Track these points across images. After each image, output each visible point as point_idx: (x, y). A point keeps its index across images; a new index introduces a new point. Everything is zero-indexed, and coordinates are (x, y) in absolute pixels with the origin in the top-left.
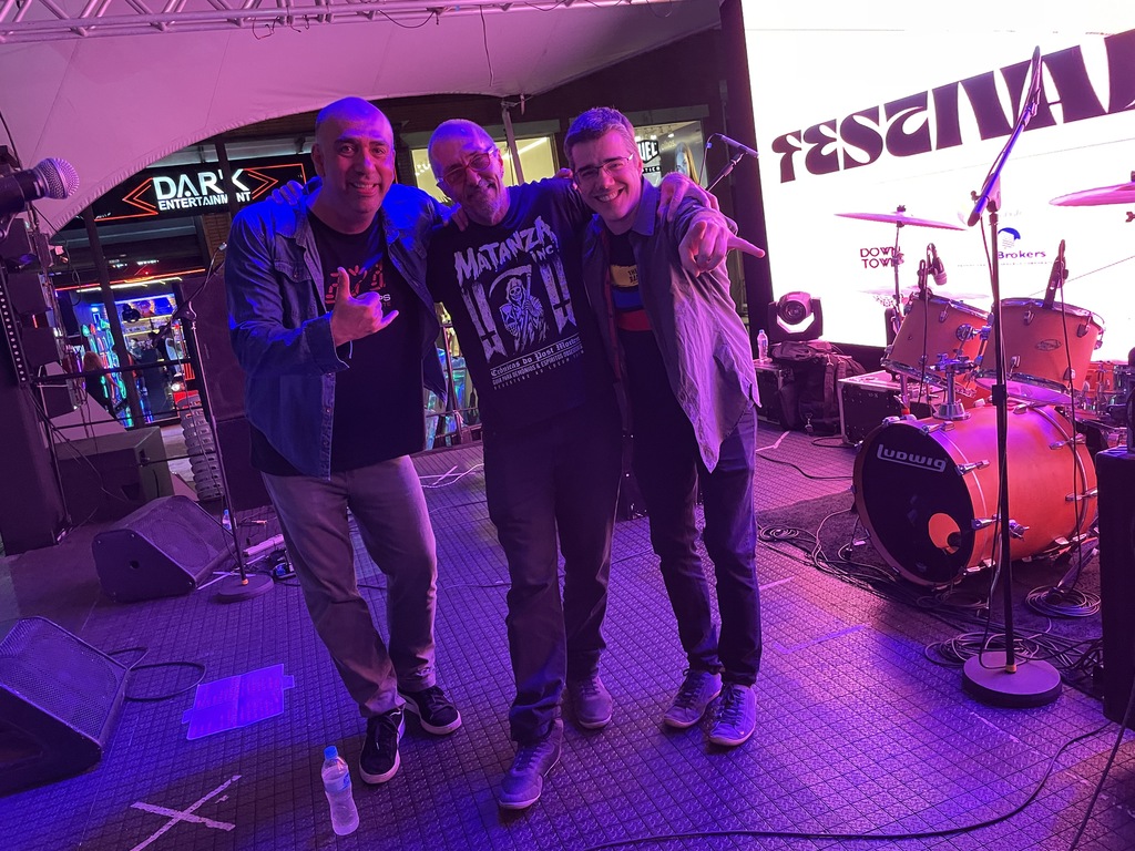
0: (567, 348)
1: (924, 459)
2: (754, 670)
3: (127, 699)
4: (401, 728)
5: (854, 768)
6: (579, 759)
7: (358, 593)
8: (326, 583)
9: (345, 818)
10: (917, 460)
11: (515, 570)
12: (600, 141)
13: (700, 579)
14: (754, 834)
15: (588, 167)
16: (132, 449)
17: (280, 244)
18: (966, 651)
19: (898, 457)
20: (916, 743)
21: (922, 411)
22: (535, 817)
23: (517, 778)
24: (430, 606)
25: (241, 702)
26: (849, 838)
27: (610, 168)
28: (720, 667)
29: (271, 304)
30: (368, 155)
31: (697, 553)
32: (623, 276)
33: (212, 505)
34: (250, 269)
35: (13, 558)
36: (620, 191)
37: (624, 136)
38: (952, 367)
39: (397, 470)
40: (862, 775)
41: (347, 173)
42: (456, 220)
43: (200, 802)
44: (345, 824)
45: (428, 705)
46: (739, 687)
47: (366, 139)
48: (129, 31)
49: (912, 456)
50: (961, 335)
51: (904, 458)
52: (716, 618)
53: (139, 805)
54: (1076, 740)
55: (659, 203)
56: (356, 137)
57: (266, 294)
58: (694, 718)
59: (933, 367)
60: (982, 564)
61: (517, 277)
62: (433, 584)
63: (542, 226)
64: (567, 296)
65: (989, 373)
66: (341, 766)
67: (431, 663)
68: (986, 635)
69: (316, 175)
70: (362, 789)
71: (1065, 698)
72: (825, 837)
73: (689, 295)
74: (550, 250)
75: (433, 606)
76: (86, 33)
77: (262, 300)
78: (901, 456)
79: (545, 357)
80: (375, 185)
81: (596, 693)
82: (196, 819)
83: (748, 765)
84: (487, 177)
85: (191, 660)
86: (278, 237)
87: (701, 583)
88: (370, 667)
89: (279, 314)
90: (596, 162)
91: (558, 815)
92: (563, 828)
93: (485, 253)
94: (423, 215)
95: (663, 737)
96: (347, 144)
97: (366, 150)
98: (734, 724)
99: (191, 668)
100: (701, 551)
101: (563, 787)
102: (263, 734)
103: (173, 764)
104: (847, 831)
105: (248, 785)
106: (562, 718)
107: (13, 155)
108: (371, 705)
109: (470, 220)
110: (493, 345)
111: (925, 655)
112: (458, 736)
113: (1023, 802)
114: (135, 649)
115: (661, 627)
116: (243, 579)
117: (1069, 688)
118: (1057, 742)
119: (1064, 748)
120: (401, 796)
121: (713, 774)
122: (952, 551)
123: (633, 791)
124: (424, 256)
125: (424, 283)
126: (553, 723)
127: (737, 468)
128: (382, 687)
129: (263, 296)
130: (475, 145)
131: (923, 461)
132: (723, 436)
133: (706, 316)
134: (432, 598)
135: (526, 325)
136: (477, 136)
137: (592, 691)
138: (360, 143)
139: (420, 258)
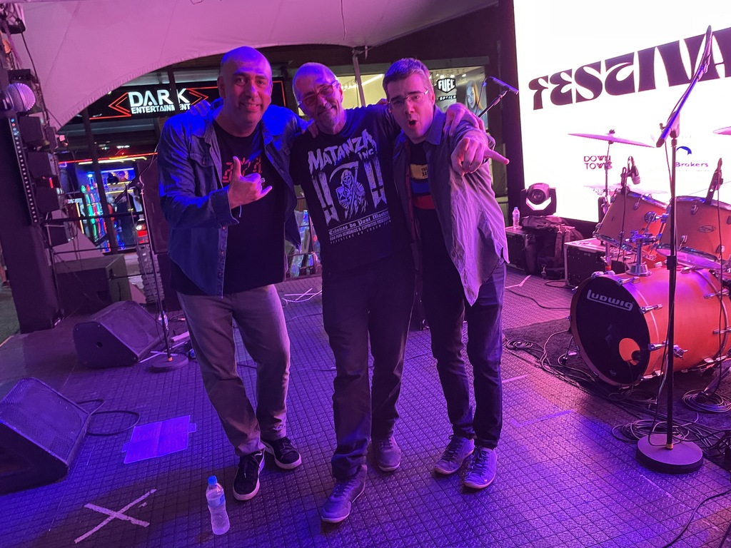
0: (379, 218)
1: (618, 301)
2: (496, 438)
3: (88, 434)
4: (261, 465)
5: (560, 509)
6: (377, 492)
7: (237, 374)
8: (215, 367)
9: (220, 523)
10: (613, 302)
12: (406, 80)
13: (463, 375)
15: (398, 97)
16: (104, 269)
17: (195, 141)
18: (640, 432)
19: (601, 299)
20: (603, 494)
21: (620, 268)
22: (345, 530)
23: (335, 502)
25: (161, 438)
27: (412, 98)
28: (473, 435)
29: (188, 181)
30: (254, 85)
31: (462, 359)
32: (418, 172)
33: (152, 306)
34: (175, 157)
35: (26, 335)
37: (422, 77)
38: (641, 240)
39: (266, 294)
40: (565, 514)
41: (240, 96)
43: (129, 506)
44: (221, 525)
45: (280, 449)
46: (486, 449)
47: (253, 74)
49: (610, 299)
50: (648, 219)
51: (605, 300)
53: (90, 506)
54: (711, 498)
55: (444, 123)
56: (247, 72)
57: (185, 174)
58: (454, 468)
59: (627, 240)
60: (654, 373)
61: (349, 169)
62: (287, 370)
63: (367, 136)
64: (381, 183)
65: (665, 246)
66: (219, 489)
67: (284, 422)
68: (654, 422)
69: (218, 97)
70: (232, 503)
71: (705, 468)
74: (371, 152)
75: (286, 385)
77: (182, 177)
78: (602, 299)
79: (364, 223)
80: (257, 105)
81: (391, 448)
82: (125, 517)
83: (488, 503)
84: (331, 101)
85: (131, 410)
86: (193, 137)
87: (464, 378)
88: (243, 423)
89: (192, 187)
90: (402, 94)
91: (360, 530)
93: (328, 153)
94: (289, 126)
95: (433, 480)
96: (240, 77)
97: (253, 82)
98: (480, 474)
99: (131, 415)
101: (365, 511)
102: (173, 462)
103: (114, 479)
105: (161, 496)
106: (366, 464)
108: (243, 448)
109: (319, 130)
110: (331, 214)
111: (612, 434)
112: (298, 472)
113: (672, 539)
114: (97, 400)
115: (437, 404)
116: (169, 357)
117: (708, 461)
118: (698, 498)
119: (702, 503)
120: (258, 510)
121: (465, 508)
122: (635, 363)
123: (411, 516)
124: (288, 153)
125: (288, 171)
126: (360, 467)
127: (490, 304)
128: (251, 436)
129: (184, 176)
130: (324, 80)
131: (618, 303)
132: (483, 281)
133: (473, 200)
134: (286, 380)
135: (353, 202)
136: (325, 75)
137: (388, 446)
138: (249, 76)
139: (285, 155)
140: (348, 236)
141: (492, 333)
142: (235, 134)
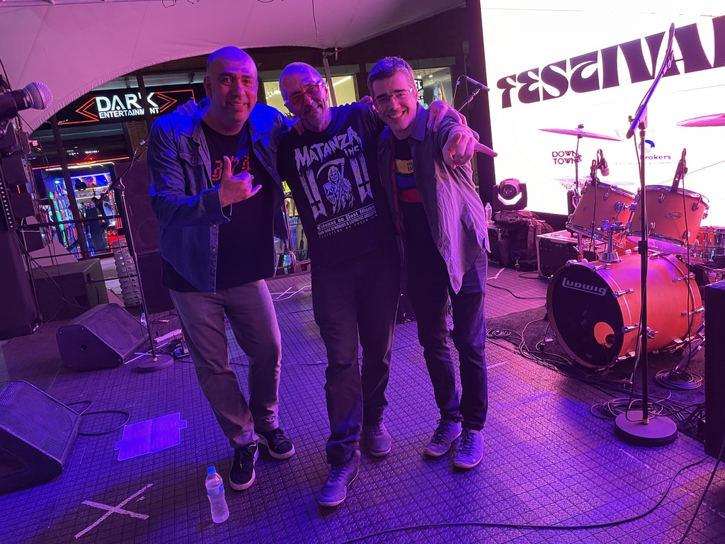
0: (366, 212)
1: (592, 287)
2: (482, 420)
3: (79, 434)
4: (256, 455)
5: (546, 484)
6: (370, 476)
7: (230, 368)
8: (209, 361)
9: (220, 511)
10: (588, 289)
11: (331, 354)
12: (391, 79)
14: (481, 525)
15: (383, 95)
16: (82, 273)
17: (183, 141)
18: (617, 410)
19: (576, 286)
21: (591, 256)
22: (342, 513)
23: (331, 487)
24: (276, 378)
25: (153, 436)
26: (542, 528)
27: (398, 96)
28: (461, 418)
29: (178, 180)
30: (241, 85)
31: (447, 345)
32: (403, 167)
33: (134, 309)
34: (164, 157)
35: (4, 342)
36: (404, 112)
37: (407, 76)
38: (612, 229)
39: (257, 288)
40: (551, 488)
41: (227, 96)
42: (296, 127)
43: (127, 501)
44: (220, 514)
45: (273, 440)
46: (473, 431)
47: (239, 74)
49: (584, 285)
50: (618, 208)
51: (580, 286)
52: (459, 387)
53: (87, 503)
54: (687, 467)
55: (428, 119)
56: (234, 72)
57: (174, 173)
58: (443, 450)
59: (599, 229)
60: (627, 354)
61: (335, 166)
62: (279, 363)
63: (352, 133)
64: (367, 179)
65: (636, 233)
66: (218, 479)
67: (276, 414)
68: (629, 400)
69: (206, 96)
70: (231, 493)
71: (679, 441)
72: (527, 528)
73: (446, 180)
74: (357, 149)
75: (278, 377)
77: (172, 177)
78: (578, 286)
79: (353, 218)
80: (244, 104)
81: (381, 434)
82: (124, 512)
83: (478, 481)
84: (317, 100)
85: (120, 410)
86: (182, 137)
87: (450, 364)
88: (237, 415)
89: (182, 187)
90: (388, 92)
91: (357, 512)
92: (360, 520)
93: (315, 150)
94: (275, 124)
95: (424, 462)
96: (227, 77)
97: (240, 81)
98: (469, 455)
99: (121, 415)
100: (450, 344)
101: (360, 494)
102: (168, 458)
103: (109, 476)
104: (541, 524)
105: (157, 490)
106: (359, 449)
107: (5, 81)
108: (238, 440)
109: (305, 128)
110: (319, 209)
111: (591, 413)
112: (292, 461)
113: (652, 507)
114: (85, 402)
115: (422, 392)
116: (154, 357)
117: (682, 434)
118: (674, 468)
119: (679, 473)
120: (256, 498)
121: (456, 486)
122: (609, 346)
123: (405, 496)
124: (276, 151)
125: (275, 168)
126: (354, 452)
127: (474, 291)
128: (245, 428)
129: (173, 175)
130: (310, 79)
131: (592, 289)
132: (465, 270)
133: (456, 193)
134: (278, 372)
135: (340, 197)
136: (311, 74)
137: (379, 433)
138: (236, 76)
139: (273, 151)
140: (336, 230)
141: (476, 319)
142: (224, 133)
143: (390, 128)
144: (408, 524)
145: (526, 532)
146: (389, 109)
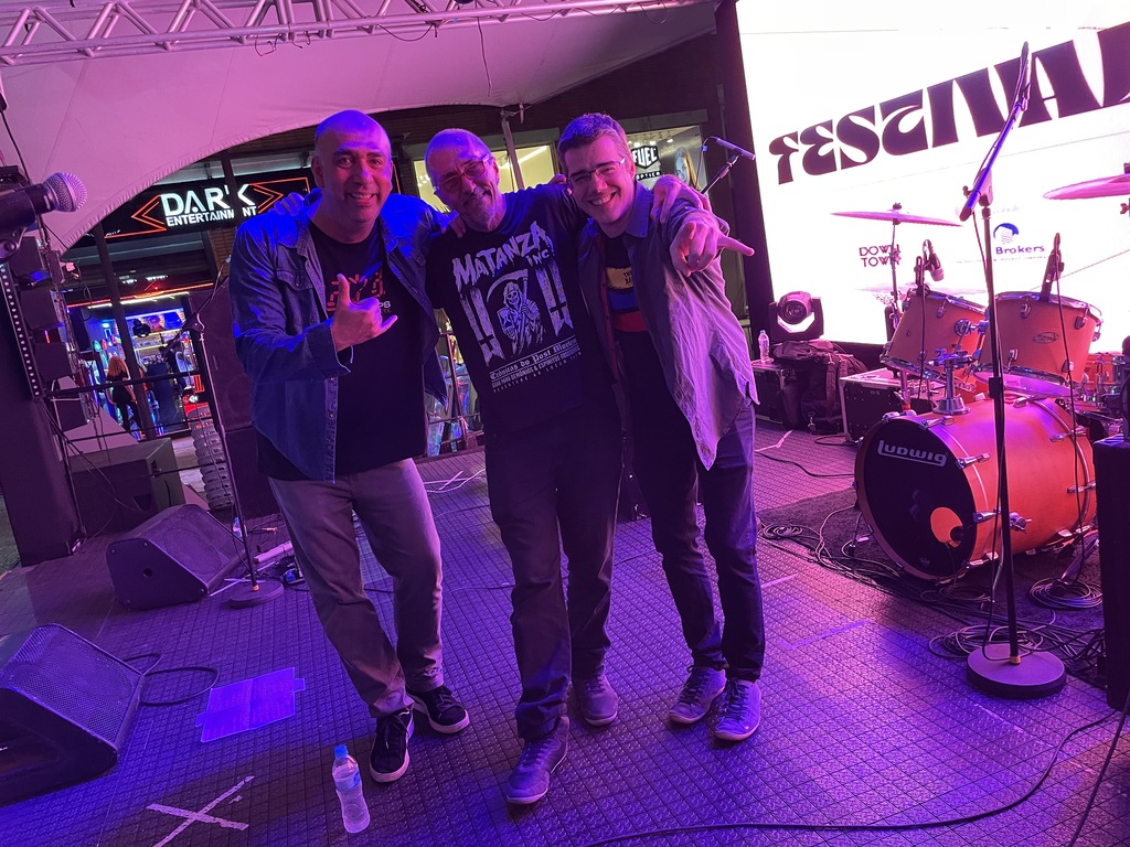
0: (564, 350)
1: (924, 454)
2: (758, 665)
3: (142, 704)
4: (410, 727)
5: (859, 761)
6: (586, 756)
7: (365, 596)
8: (332, 585)
9: (356, 816)
10: (917, 455)
11: (519, 569)
12: (592, 145)
13: (704, 576)
14: (759, 827)
15: (580, 172)
16: (144, 460)
17: (282, 253)
18: (971, 644)
19: (899, 452)
20: (920, 735)
21: (923, 406)
22: (542, 813)
23: (526, 774)
24: (435, 607)
25: (255, 703)
26: (854, 829)
27: (602, 172)
28: (724, 663)
29: (275, 312)
30: (366, 167)
31: (698, 550)
32: (619, 278)
33: (222, 513)
34: (254, 279)
35: (29, 569)
36: (613, 195)
37: (615, 141)
38: (951, 362)
39: (401, 471)
40: (867, 767)
41: (346, 184)
42: (454, 226)
43: (215, 802)
44: (356, 820)
45: (436, 704)
46: (744, 683)
47: (363, 151)
48: (134, 51)
49: (912, 451)
50: (961, 330)
51: (905, 453)
52: (719, 615)
53: (155, 807)
54: (1081, 730)
55: (652, 205)
56: (354, 149)
58: (699, 714)
59: (931, 363)
60: (985, 557)
61: (514, 281)
62: (439, 584)
63: (537, 231)
64: (563, 299)
65: (987, 367)
66: (351, 764)
67: (439, 664)
68: (987, 628)
70: (373, 788)
71: (1069, 689)
72: (831, 829)
73: (683, 296)
74: (546, 254)
75: (439, 606)
76: (92, 54)
77: (266, 309)
78: (902, 452)
79: (543, 359)
80: (372, 195)
81: (601, 691)
82: (210, 819)
83: (753, 759)
84: (482, 184)
85: (205, 665)
86: (280, 247)
87: (704, 580)
88: (378, 667)
89: (282, 322)
90: (588, 166)
91: (565, 811)
92: (571, 823)
93: (483, 259)
94: (421, 223)
95: (669, 733)
96: (345, 156)
97: (364, 161)
98: (738, 719)
99: (204, 673)
100: (702, 549)
101: (571, 783)
102: (276, 736)
103: (188, 767)
104: (852, 822)
105: (261, 785)
106: (568, 714)
107: (24, 174)
108: (380, 705)
109: (467, 228)
110: (491, 348)
111: (929, 649)
112: (466, 735)
113: (1027, 791)
114: (150, 655)
115: (666, 625)
116: (254, 585)
117: (1073, 679)
118: (1061, 731)
119: (1068, 738)
120: (410, 794)
121: (718, 768)
122: (955, 545)
123: (639, 786)
124: (423, 263)
125: (423, 289)
126: (559, 719)
127: (735, 465)
128: (391, 687)
129: (267, 304)
130: (470, 154)
131: (924, 456)
132: (721, 433)
133: (700, 315)
134: (438, 599)
135: (524, 328)
136: (472, 145)
137: (597, 689)
138: (357, 154)
139: (419, 265)
140: (519, 379)
141: (740, 508)
142: (343, 240)
143: (595, 222)
144: (643, 828)
145: (830, 835)
146: (590, 191)
